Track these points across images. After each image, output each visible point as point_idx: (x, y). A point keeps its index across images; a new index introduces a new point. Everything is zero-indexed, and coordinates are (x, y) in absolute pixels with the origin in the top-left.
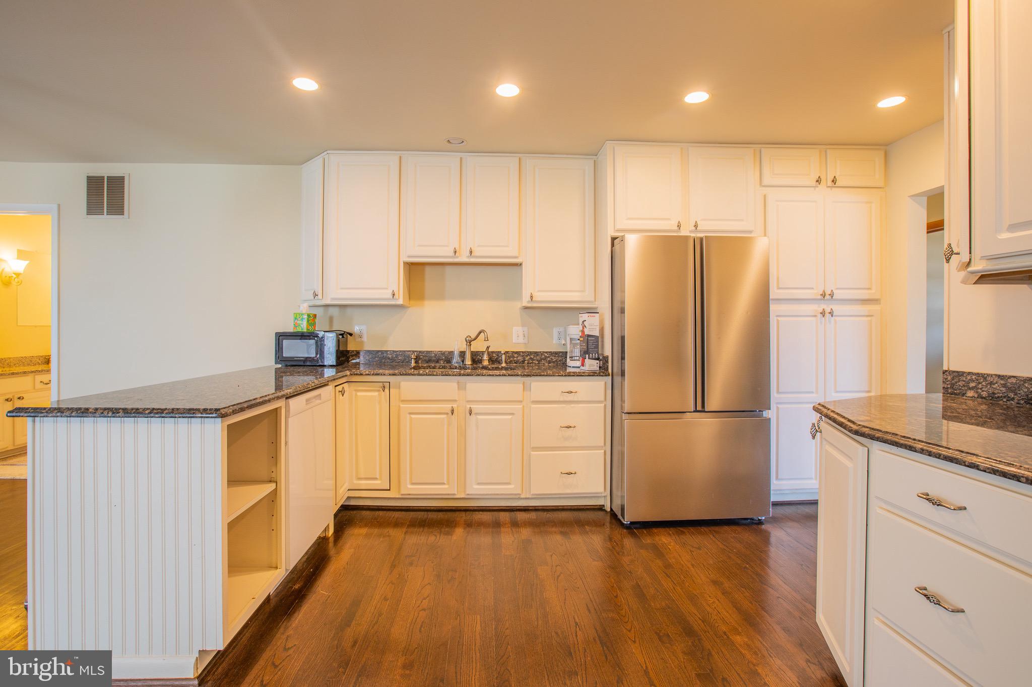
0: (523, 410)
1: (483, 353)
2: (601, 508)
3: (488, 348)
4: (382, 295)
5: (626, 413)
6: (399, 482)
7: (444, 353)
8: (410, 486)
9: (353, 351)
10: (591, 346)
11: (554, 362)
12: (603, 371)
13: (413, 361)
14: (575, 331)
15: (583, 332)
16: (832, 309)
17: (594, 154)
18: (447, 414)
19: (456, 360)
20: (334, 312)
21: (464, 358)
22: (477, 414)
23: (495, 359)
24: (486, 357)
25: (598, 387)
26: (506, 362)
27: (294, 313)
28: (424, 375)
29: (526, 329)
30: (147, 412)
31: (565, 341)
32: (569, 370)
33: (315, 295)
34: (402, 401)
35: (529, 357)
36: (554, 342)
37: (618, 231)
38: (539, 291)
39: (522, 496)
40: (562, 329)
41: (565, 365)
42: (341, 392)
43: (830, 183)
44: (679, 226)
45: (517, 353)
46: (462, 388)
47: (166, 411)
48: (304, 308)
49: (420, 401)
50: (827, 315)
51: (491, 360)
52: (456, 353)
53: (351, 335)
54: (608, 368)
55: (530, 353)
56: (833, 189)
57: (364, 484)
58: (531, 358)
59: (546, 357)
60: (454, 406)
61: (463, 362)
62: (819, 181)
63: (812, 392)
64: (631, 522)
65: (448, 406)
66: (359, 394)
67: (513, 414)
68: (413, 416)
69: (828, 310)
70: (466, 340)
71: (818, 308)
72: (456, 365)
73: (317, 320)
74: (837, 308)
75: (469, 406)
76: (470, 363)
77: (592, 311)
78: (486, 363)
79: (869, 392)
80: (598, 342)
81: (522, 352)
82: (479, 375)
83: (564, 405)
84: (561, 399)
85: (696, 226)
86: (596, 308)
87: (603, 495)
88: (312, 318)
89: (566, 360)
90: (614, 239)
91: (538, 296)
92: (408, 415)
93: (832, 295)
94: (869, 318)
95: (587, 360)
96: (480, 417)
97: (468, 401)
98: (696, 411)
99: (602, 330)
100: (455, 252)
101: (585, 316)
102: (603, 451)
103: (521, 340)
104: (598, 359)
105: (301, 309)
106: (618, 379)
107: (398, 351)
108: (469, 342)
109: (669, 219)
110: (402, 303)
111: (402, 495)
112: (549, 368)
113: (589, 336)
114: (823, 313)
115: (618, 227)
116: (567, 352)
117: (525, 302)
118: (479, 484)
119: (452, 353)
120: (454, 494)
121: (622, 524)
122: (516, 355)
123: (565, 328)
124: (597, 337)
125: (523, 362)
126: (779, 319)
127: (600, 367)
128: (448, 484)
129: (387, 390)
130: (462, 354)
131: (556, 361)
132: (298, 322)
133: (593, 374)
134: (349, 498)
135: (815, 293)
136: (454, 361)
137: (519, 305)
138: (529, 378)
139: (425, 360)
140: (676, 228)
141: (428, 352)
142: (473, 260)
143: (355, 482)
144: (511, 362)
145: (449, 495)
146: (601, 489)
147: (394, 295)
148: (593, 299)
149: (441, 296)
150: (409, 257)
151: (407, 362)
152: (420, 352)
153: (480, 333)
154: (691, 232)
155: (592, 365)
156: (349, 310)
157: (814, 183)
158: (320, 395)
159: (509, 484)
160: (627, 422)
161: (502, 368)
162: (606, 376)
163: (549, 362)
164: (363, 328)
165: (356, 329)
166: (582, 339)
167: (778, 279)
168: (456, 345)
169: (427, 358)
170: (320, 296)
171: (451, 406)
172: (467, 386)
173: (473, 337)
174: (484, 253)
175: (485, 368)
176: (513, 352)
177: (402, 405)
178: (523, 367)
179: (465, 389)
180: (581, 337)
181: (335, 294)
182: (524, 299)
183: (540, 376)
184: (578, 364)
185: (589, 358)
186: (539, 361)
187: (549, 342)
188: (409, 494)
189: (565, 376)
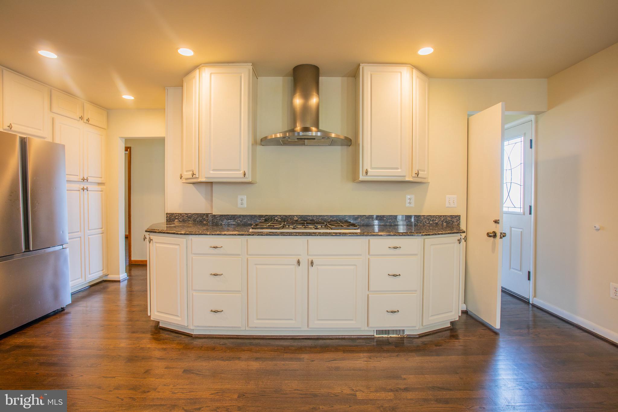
16: (87, 187)
43: (85, 121)
50: (86, 190)
56: (86, 124)
62: (81, 118)
63: (78, 232)
69: (85, 187)
71: (80, 186)
74: (90, 187)
79: (102, 228)
93: (87, 180)
94: (101, 192)
98: (25, 252)
114: (83, 189)
135: (79, 178)
157: (79, 119)
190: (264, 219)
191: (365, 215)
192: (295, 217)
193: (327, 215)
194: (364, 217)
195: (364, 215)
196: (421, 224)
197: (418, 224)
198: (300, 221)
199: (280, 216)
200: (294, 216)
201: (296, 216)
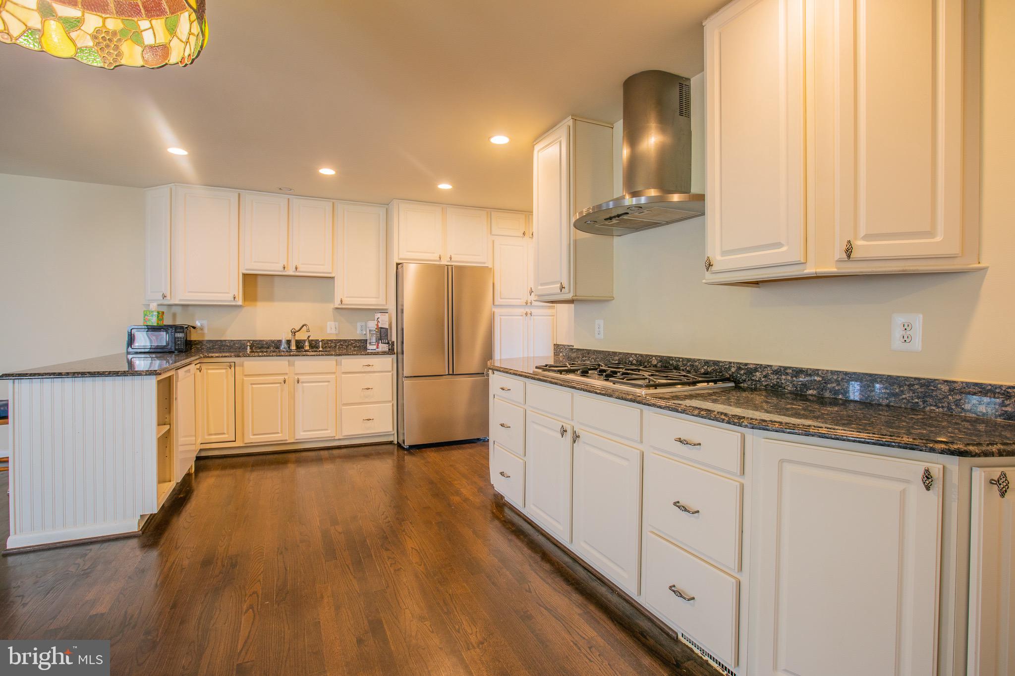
0: (336, 379)
1: (304, 341)
2: (391, 443)
3: (309, 337)
4: (225, 297)
5: (405, 377)
6: (243, 434)
7: (274, 342)
8: (252, 437)
9: (195, 341)
10: (383, 335)
11: (358, 347)
12: (391, 351)
13: (248, 347)
14: (372, 325)
15: (377, 325)
16: (531, 311)
17: (386, 205)
18: (280, 383)
19: (284, 346)
20: (178, 310)
21: (290, 345)
22: (303, 382)
23: (314, 345)
24: (307, 344)
25: (388, 362)
26: (322, 347)
27: (144, 311)
28: (262, 356)
29: (337, 323)
30: (106, 373)
31: (366, 332)
32: (368, 351)
33: (164, 297)
34: (245, 375)
35: (339, 344)
36: (358, 332)
37: (401, 259)
38: (347, 297)
39: (336, 438)
40: (363, 324)
41: (366, 348)
42: (199, 369)
44: (440, 258)
45: (330, 340)
46: (291, 364)
47: (120, 373)
48: (153, 306)
49: (260, 375)
50: (529, 315)
51: (311, 346)
52: (284, 341)
53: (194, 328)
54: (394, 349)
55: (341, 341)
57: (214, 438)
58: (341, 344)
59: (352, 343)
60: (286, 377)
61: (289, 348)
62: (524, 234)
64: (409, 446)
65: (281, 378)
66: (209, 371)
67: (329, 382)
68: (254, 386)
69: (529, 312)
70: (292, 332)
71: (522, 311)
72: (284, 350)
73: (165, 316)
74: (534, 311)
75: (296, 377)
76: (295, 348)
77: (384, 311)
78: (307, 348)
80: (387, 332)
81: (335, 340)
82: (304, 355)
83: (364, 375)
84: (363, 371)
85: (451, 258)
86: (387, 309)
87: (392, 433)
88: (161, 315)
89: (367, 345)
90: (398, 264)
91: (347, 301)
92: (250, 386)
93: (531, 303)
95: (380, 344)
96: (305, 384)
97: (296, 374)
98: (449, 374)
99: (390, 325)
100: (284, 268)
101: (378, 315)
102: (391, 404)
103: (333, 331)
104: (388, 343)
105: (151, 308)
106: (400, 356)
107: (235, 341)
108: (294, 333)
109: (434, 253)
110: (241, 304)
111: (246, 444)
112: (355, 351)
113: (381, 328)
114: (526, 314)
115: (401, 256)
116: (367, 340)
117: (337, 304)
118: (304, 431)
119: (280, 341)
120: (286, 440)
121: (404, 448)
122: (330, 342)
123: (366, 323)
124: (387, 329)
125: (335, 347)
126: (501, 317)
127: (389, 349)
128: (282, 432)
129: (233, 368)
130: (289, 342)
131: (359, 346)
132: (148, 318)
133: (384, 353)
134: (201, 450)
135: (522, 302)
136: (282, 348)
137: (332, 306)
138: (340, 357)
139: (258, 347)
140: (438, 259)
141: (261, 341)
142: (297, 274)
143: (207, 437)
144: (325, 347)
145: (282, 441)
146: (391, 429)
147: (235, 298)
148: (384, 303)
149: (270, 298)
150: (247, 270)
151: (243, 349)
152: (254, 341)
153: (303, 326)
154: (448, 261)
155: (383, 347)
156: (191, 308)
157: (522, 235)
158: (189, 370)
159: (327, 430)
160: (407, 383)
161: (320, 351)
162: (393, 354)
163: (355, 347)
164: (205, 322)
165: (198, 324)
166: (377, 330)
167: (500, 293)
168: (283, 335)
169: (260, 346)
170: (168, 297)
171: (283, 377)
172: (295, 363)
173: (297, 329)
174: (306, 269)
175: (306, 351)
176: (328, 340)
177: (245, 379)
178: (335, 351)
179: (294, 365)
180: (376, 329)
181: (181, 296)
182: (336, 302)
183: (348, 355)
184: (375, 347)
185: (381, 343)
186: (347, 346)
187: (355, 333)
188: (252, 443)
189: (365, 355)
190: (617, 358)
191: (771, 366)
192: (654, 358)
193: (699, 360)
194: (769, 369)
195: (768, 366)
196: (938, 407)
197: (928, 409)
198: (659, 367)
199: (636, 355)
200: (652, 356)
201: (655, 356)
